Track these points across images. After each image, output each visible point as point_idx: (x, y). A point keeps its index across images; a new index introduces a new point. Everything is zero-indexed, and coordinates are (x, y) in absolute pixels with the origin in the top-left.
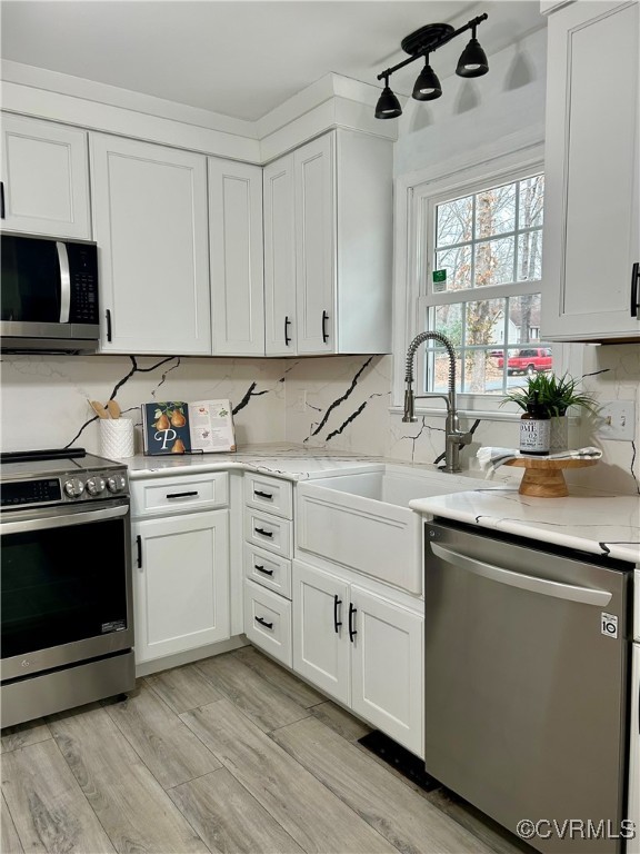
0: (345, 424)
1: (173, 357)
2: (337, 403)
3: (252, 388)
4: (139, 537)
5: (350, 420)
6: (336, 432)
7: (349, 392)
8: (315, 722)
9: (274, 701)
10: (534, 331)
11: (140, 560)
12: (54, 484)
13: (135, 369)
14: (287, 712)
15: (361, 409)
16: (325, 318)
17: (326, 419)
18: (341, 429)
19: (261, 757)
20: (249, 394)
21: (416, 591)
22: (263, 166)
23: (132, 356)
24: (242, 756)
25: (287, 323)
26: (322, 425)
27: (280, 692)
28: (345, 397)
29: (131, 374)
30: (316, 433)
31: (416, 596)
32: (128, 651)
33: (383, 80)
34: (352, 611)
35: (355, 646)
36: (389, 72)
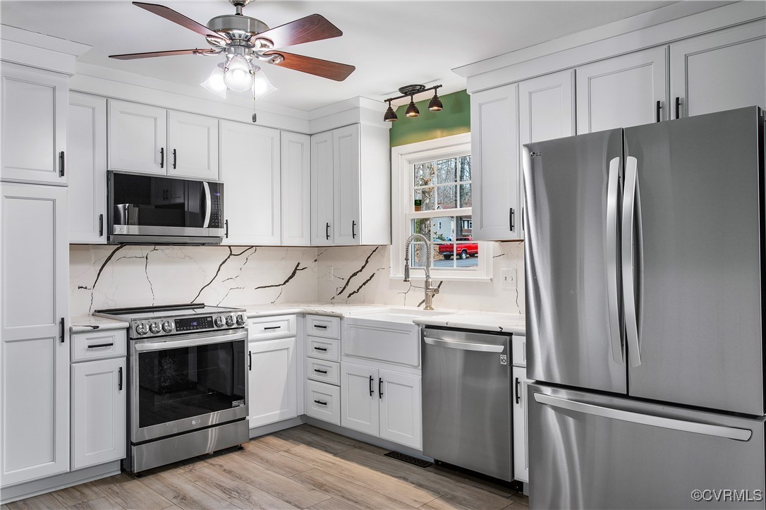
0: (360, 287)
1: (253, 246)
2: (355, 274)
3: (298, 266)
4: (250, 352)
5: (364, 284)
6: (355, 292)
7: (363, 267)
8: (357, 450)
9: (331, 444)
10: (466, 223)
11: (250, 366)
12: (209, 319)
13: (231, 254)
14: (340, 448)
15: (371, 277)
16: (353, 224)
17: (347, 284)
18: (358, 290)
19: (334, 464)
20: (296, 269)
21: (416, 364)
22: (311, 135)
23: (229, 247)
24: (322, 464)
25: (327, 226)
26: (345, 288)
27: (333, 441)
28: (361, 271)
29: (229, 257)
30: (340, 293)
31: (416, 367)
32: (244, 419)
33: (388, 102)
34: (380, 382)
35: (382, 401)
36: (391, 99)
